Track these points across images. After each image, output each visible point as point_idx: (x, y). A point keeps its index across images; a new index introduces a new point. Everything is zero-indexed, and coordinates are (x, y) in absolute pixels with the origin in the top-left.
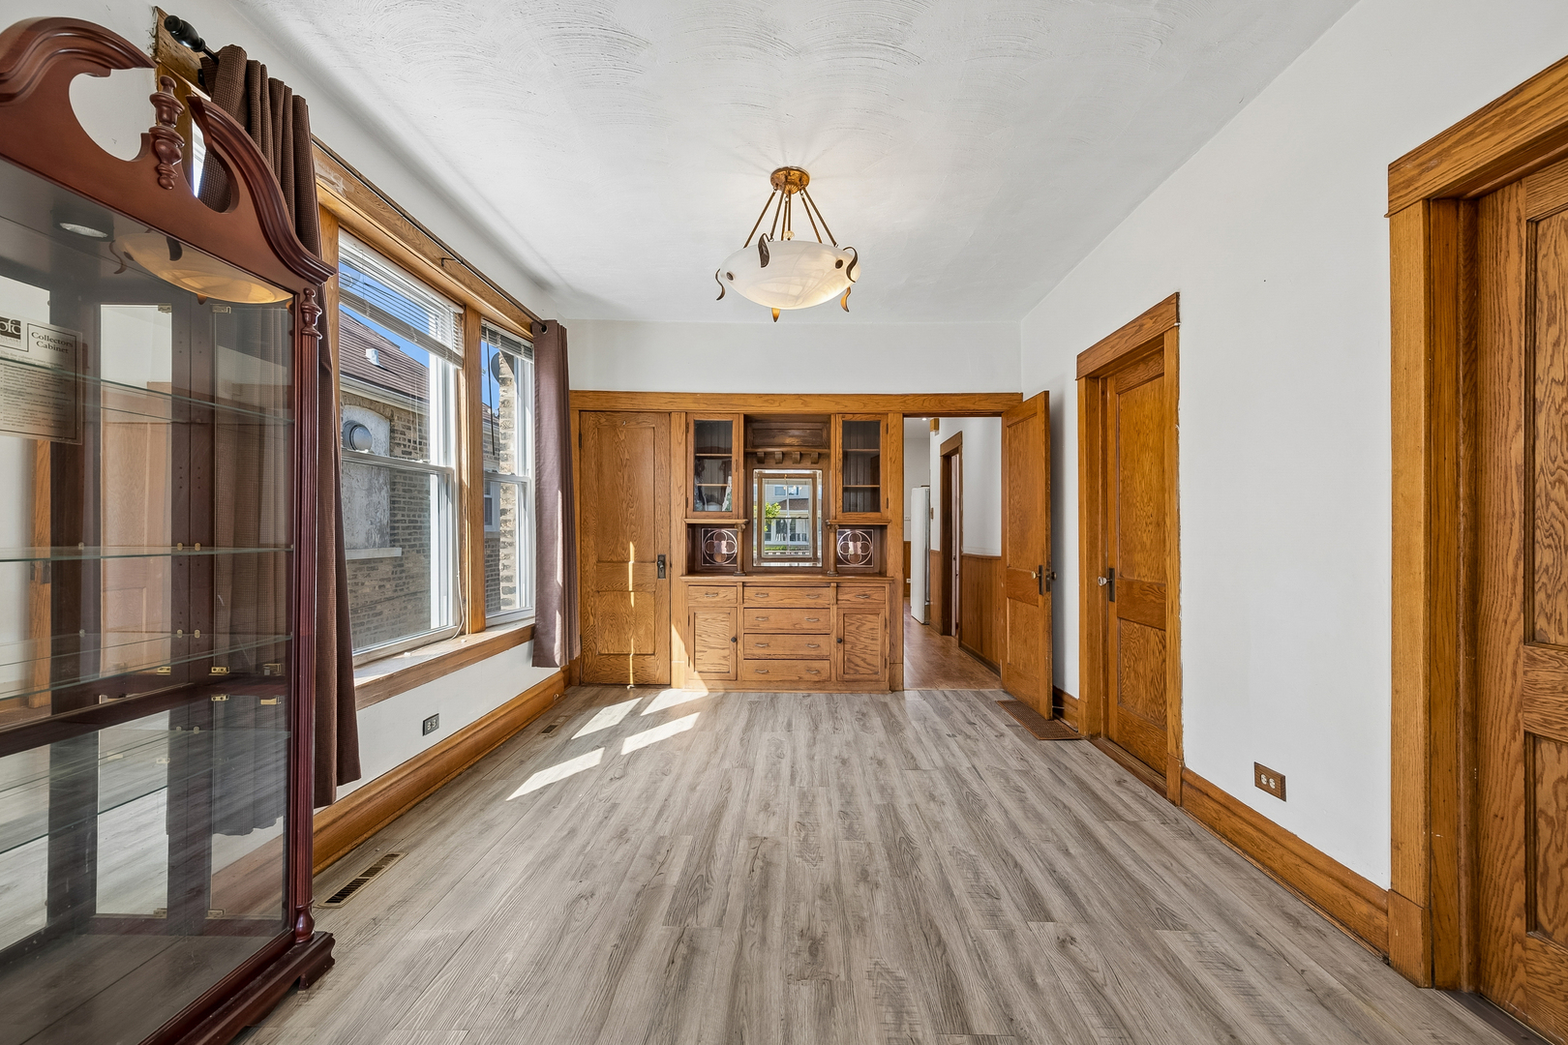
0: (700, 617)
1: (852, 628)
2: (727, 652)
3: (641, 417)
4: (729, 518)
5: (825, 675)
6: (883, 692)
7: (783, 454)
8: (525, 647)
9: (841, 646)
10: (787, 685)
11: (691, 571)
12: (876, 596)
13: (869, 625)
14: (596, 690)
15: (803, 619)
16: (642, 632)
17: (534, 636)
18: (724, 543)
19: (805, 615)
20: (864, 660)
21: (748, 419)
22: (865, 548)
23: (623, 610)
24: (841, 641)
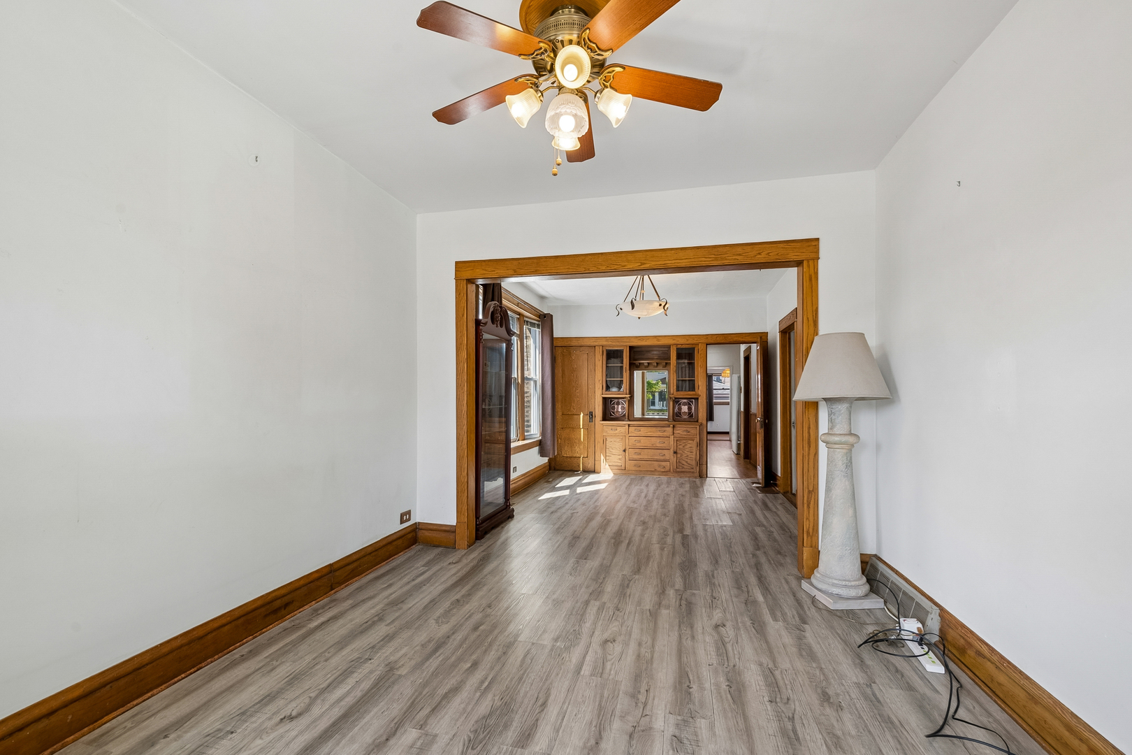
0: (609, 439)
1: (681, 447)
2: (621, 457)
3: (582, 349)
4: (622, 394)
5: (667, 469)
6: (696, 478)
7: (648, 363)
8: (536, 449)
9: (675, 455)
10: (649, 473)
11: (604, 419)
12: (693, 431)
13: (689, 445)
14: (562, 472)
15: (657, 442)
16: (582, 447)
17: (540, 444)
18: (620, 406)
19: (658, 440)
20: (687, 462)
21: (631, 348)
22: (690, 409)
23: (573, 437)
24: (675, 453)
